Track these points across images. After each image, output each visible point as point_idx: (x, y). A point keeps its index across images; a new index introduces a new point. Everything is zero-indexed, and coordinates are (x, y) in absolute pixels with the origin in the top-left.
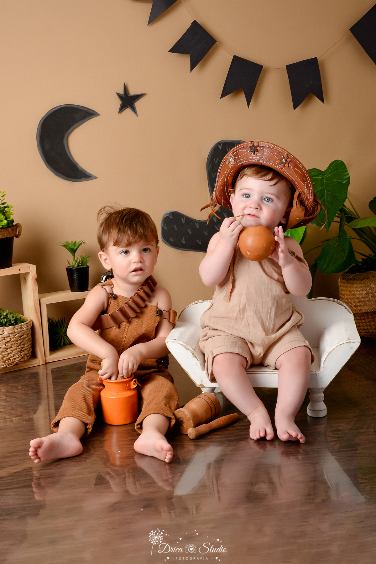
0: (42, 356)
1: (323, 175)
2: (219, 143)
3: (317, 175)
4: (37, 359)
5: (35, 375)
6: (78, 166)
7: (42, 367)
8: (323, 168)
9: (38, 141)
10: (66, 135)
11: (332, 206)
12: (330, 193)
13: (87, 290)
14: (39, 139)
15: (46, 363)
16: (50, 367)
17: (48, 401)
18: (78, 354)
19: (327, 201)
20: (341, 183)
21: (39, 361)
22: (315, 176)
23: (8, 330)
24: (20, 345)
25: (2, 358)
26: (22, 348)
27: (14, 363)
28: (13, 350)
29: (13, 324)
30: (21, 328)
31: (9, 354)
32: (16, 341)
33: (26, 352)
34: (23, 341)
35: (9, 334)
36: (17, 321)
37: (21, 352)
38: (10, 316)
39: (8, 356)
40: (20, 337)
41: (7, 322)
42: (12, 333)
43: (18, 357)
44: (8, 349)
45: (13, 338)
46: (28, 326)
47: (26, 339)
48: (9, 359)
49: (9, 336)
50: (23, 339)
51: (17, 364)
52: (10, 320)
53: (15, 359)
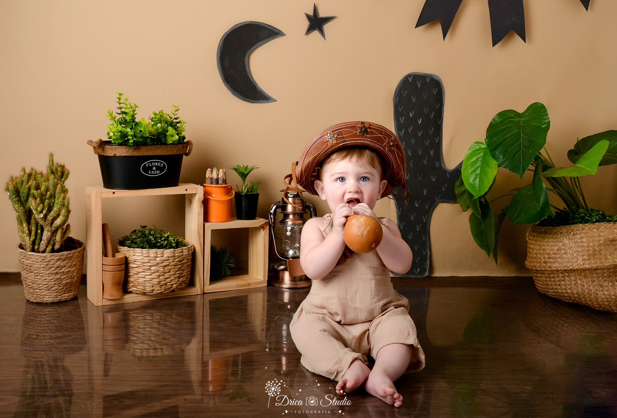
0: (200, 285)
1: (520, 118)
2: (409, 76)
3: (513, 117)
4: (195, 288)
5: (191, 305)
6: (257, 86)
7: (199, 296)
8: (521, 110)
9: (218, 58)
10: (248, 53)
11: (529, 151)
12: (526, 137)
13: (255, 219)
14: (219, 55)
15: (204, 293)
16: (208, 298)
17: (203, 332)
18: (239, 286)
19: (523, 145)
20: (540, 127)
21: (197, 290)
22: (511, 118)
23: (168, 252)
24: (179, 271)
25: (159, 282)
26: (180, 274)
27: (171, 290)
28: (171, 275)
29: (173, 247)
30: (182, 252)
31: (166, 279)
32: (175, 266)
33: (185, 279)
34: (182, 266)
35: (169, 257)
36: (179, 245)
37: (179, 278)
38: (171, 239)
39: (165, 281)
40: (180, 261)
41: (167, 244)
42: (172, 257)
43: (176, 284)
44: (165, 273)
45: (173, 262)
46: (189, 251)
47: (186, 265)
48: (166, 284)
49: (169, 260)
50: (183, 264)
51: (173, 291)
52: (171, 243)
53: (172, 285)
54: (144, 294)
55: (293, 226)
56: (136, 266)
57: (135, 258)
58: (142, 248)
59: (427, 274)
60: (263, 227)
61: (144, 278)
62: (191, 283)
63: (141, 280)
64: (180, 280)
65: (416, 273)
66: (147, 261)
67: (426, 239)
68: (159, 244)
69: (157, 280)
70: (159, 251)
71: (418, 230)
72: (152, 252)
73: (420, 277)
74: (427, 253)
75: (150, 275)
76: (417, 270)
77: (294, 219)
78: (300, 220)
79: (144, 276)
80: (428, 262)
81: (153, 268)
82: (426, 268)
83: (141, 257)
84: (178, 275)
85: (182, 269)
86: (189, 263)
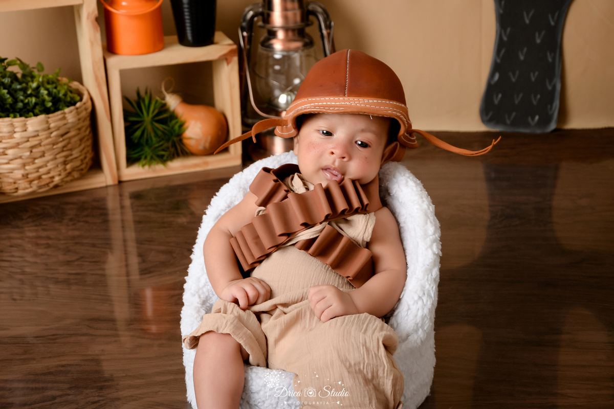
0: (111, 170)
4: (103, 175)
7: (111, 189)
15: (120, 182)
16: (128, 190)
21: (105, 179)
24: (63, 151)
26: (66, 157)
27: (51, 185)
28: (48, 162)
29: (47, 111)
30: (64, 118)
32: (54, 144)
33: (77, 163)
34: (69, 143)
35: (37, 131)
36: (58, 104)
37: (65, 163)
38: (44, 92)
39: (38, 171)
40: (62, 135)
42: (44, 130)
43: (60, 175)
45: (47, 138)
46: (78, 114)
47: (76, 139)
48: (39, 178)
49: (38, 135)
50: (70, 138)
51: (56, 186)
52: (44, 101)
53: (53, 177)
55: (285, 53)
59: (553, 126)
60: (226, 59)
62: (96, 165)
64: (68, 167)
65: (532, 123)
67: (554, 59)
71: (538, 41)
73: (538, 131)
74: (554, 87)
76: (533, 119)
77: (287, 40)
78: (295, 40)
80: (557, 103)
82: (553, 114)
84: (61, 160)
85: (69, 146)
86: (83, 134)
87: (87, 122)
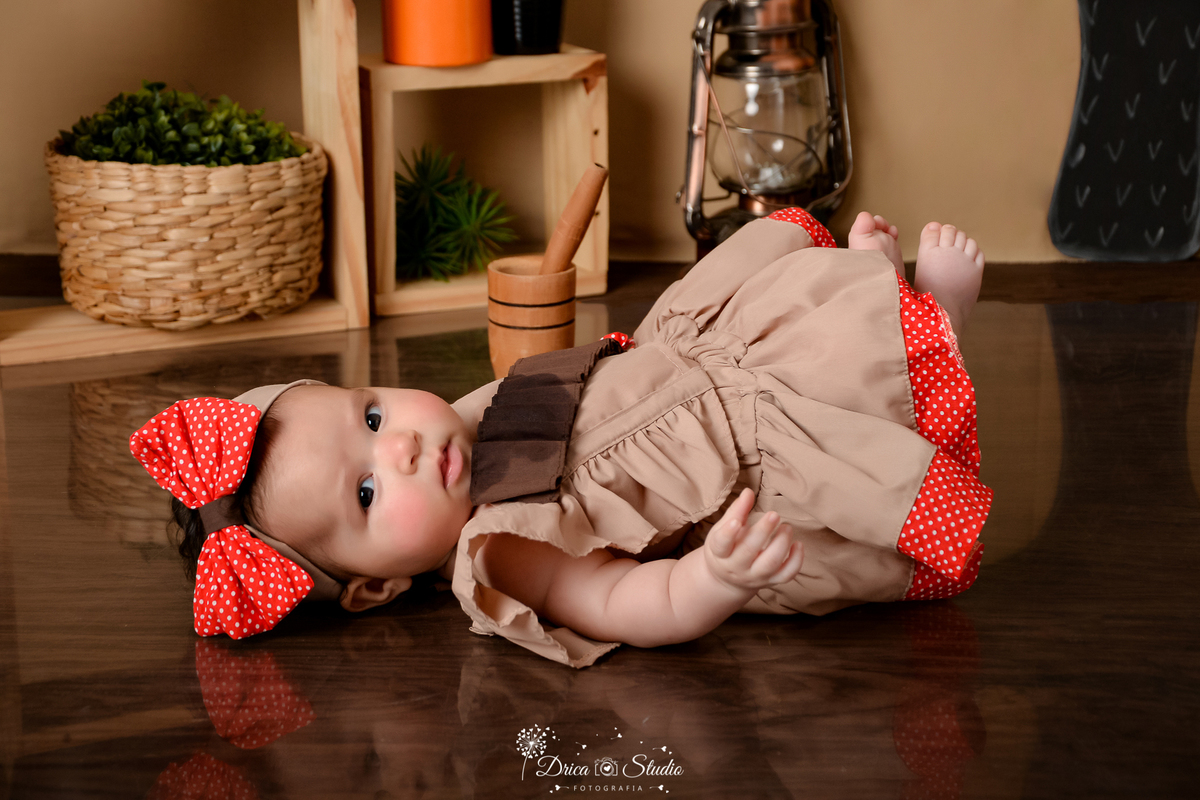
0: (358, 296)
4: (338, 307)
7: (354, 337)
13: (557, 52)
21: (344, 314)
23: (223, 179)
24: (269, 244)
25: (197, 285)
26: (276, 256)
27: (243, 311)
28: (240, 261)
29: (246, 160)
30: (277, 176)
31: (222, 272)
32: (254, 226)
34: (281, 229)
35: (226, 194)
36: (265, 150)
37: (271, 268)
38: (239, 127)
39: (219, 279)
40: (272, 211)
41: (224, 147)
42: (239, 193)
43: (260, 291)
44: (217, 252)
45: (243, 211)
46: (304, 173)
48: (222, 291)
49: (227, 204)
50: (283, 219)
51: (251, 317)
52: (238, 144)
53: (246, 294)
54: (148, 324)
56: (111, 225)
57: (106, 196)
58: (131, 159)
60: (585, 81)
61: (144, 268)
62: (323, 289)
63: (135, 277)
64: (277, 278)
66: (149, 207)
68: (193, 146)
69: (190, 277)
70: (192, 172)
72: (167, 173)
75: (165, 259)
79: (139, 262)
81: (173, 234)
83: (128, 195)
84: (266, 261)
85: (282, 237)
86: (308, 218)
87: (317, 197)
